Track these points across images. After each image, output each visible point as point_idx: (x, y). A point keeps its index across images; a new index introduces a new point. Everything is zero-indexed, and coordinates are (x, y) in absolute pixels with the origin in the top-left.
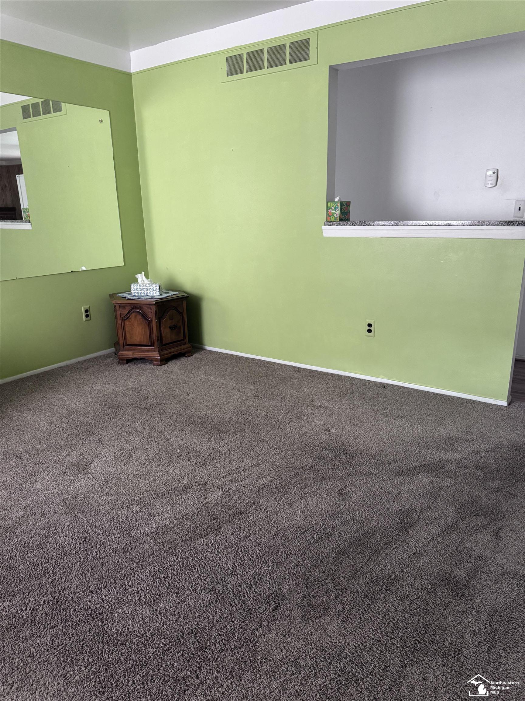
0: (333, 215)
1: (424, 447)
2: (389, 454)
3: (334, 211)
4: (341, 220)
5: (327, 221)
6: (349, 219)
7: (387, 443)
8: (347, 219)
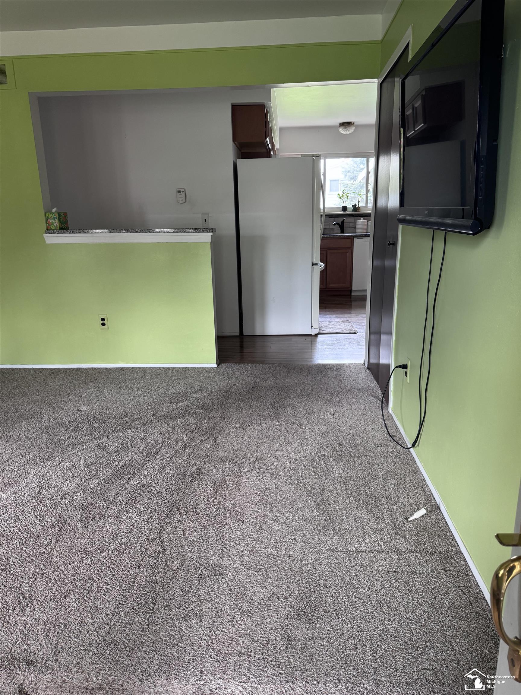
0: (52, 224)
1: (161, 404)
2: (134, 414)
3: (53, 221)
4: (61, 229)
5: (47, 229)
6: (68, 228)
7: (131, 408)
8: (67, 228)
